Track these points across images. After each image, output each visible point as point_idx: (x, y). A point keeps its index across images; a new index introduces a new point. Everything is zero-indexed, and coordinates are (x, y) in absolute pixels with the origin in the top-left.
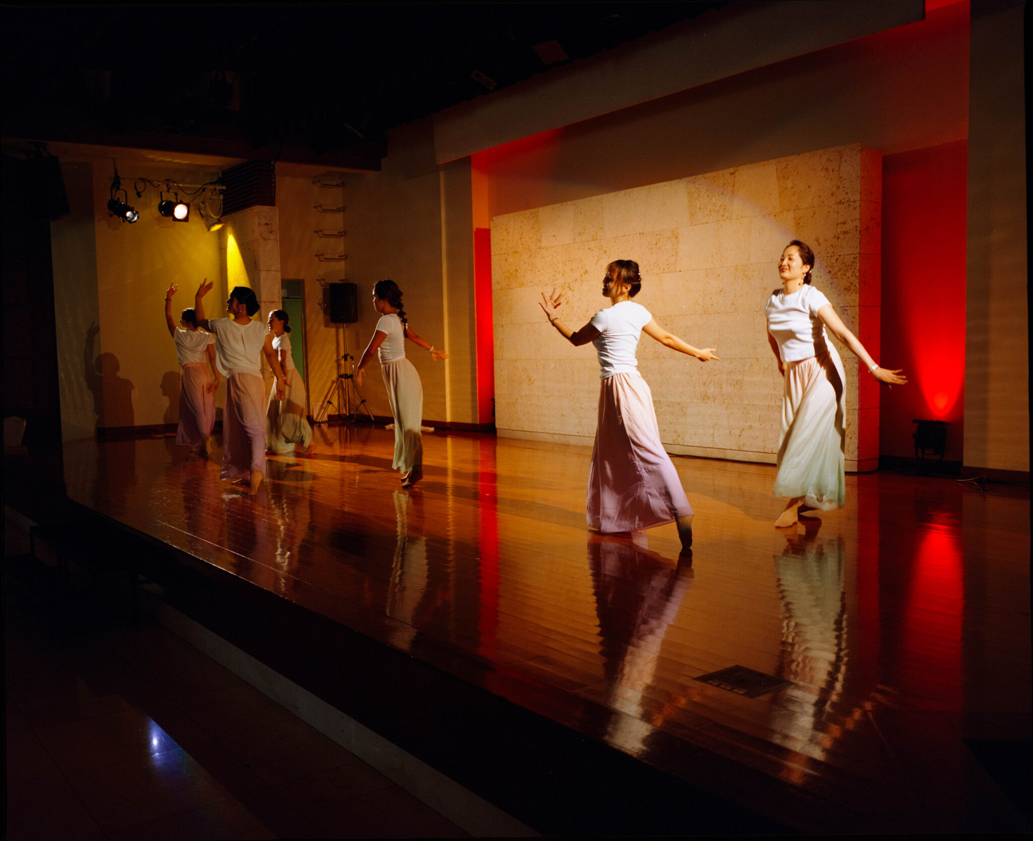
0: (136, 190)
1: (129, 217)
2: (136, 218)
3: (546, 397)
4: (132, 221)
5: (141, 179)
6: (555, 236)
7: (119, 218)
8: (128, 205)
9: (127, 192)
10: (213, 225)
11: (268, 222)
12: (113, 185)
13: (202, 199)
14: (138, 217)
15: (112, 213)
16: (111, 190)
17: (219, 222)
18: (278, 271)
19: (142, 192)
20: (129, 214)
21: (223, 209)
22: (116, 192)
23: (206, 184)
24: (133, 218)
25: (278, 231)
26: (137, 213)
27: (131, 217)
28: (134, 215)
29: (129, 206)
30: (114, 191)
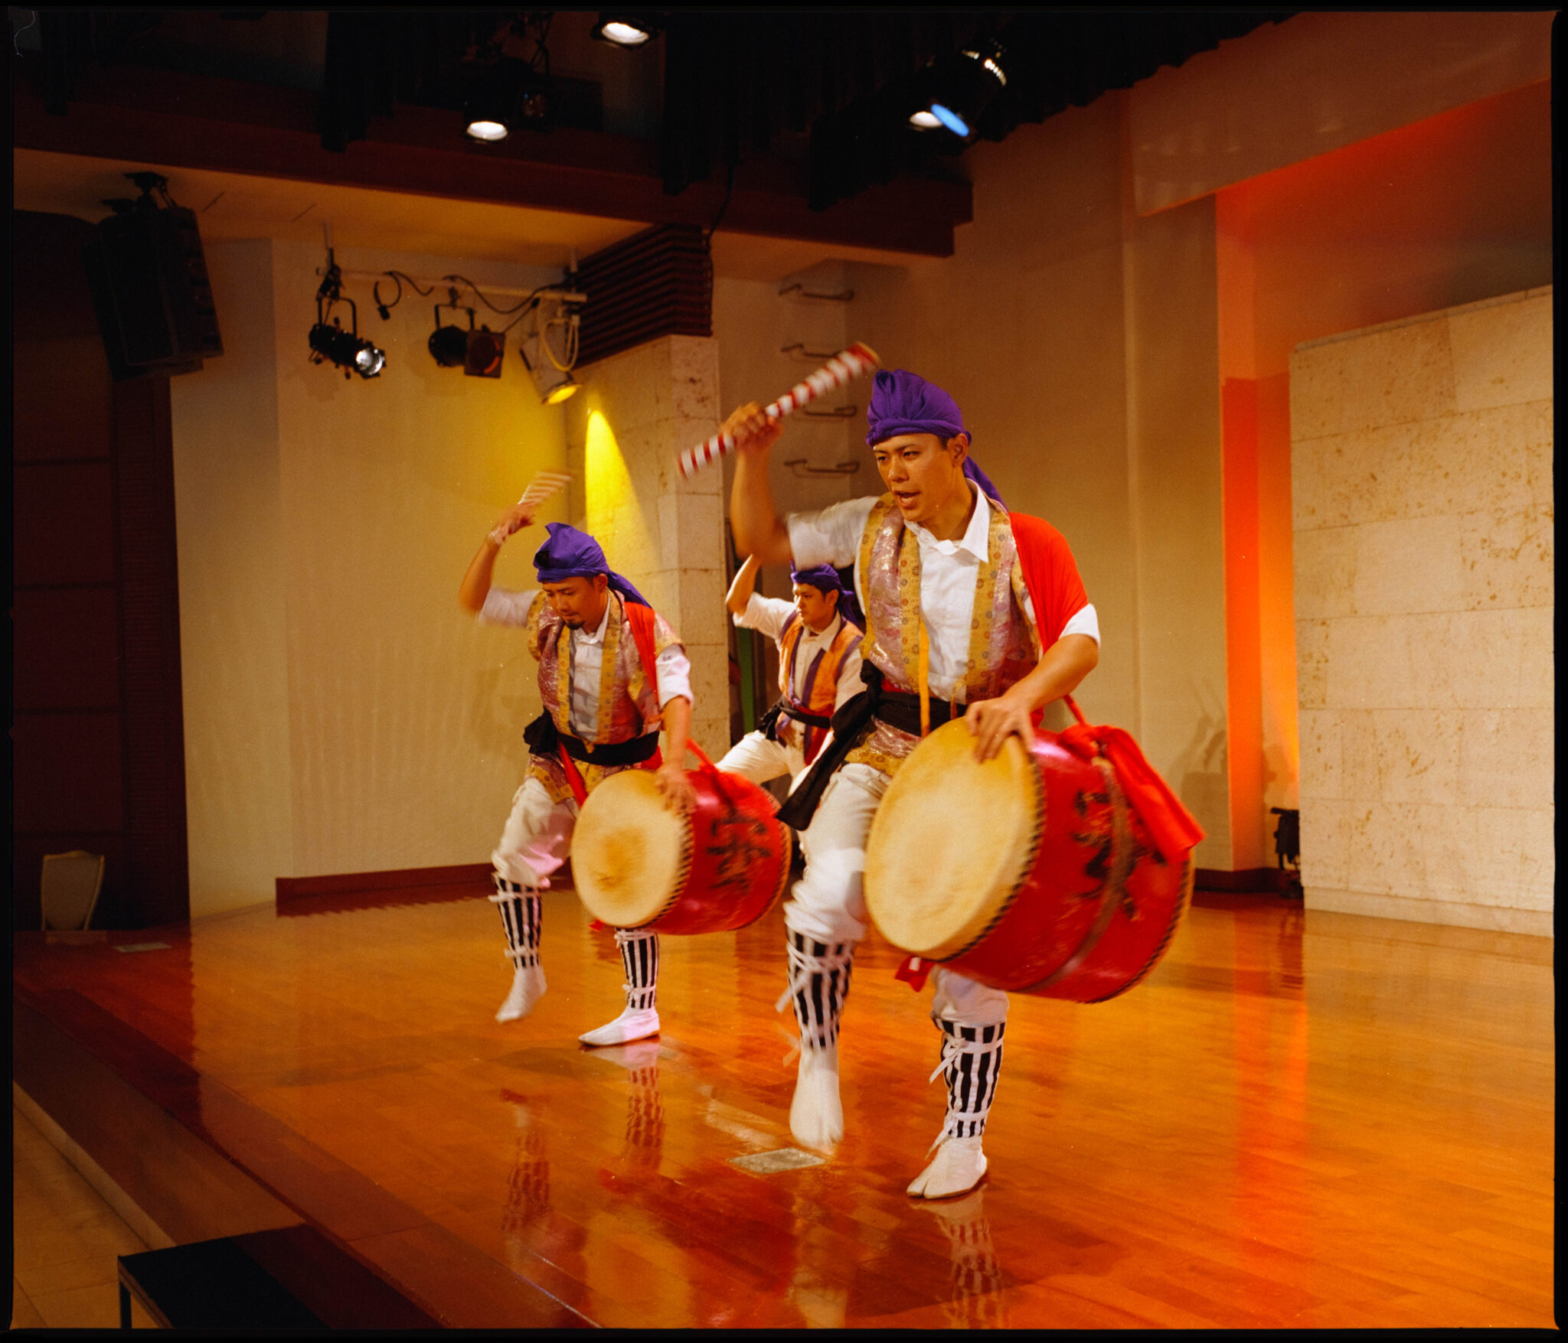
0: (378, 300)
1: (361, 365)
2: (379, 366)
3: (1469, 808)
4: (371, 373)
5: (391, 274)
6: (1502, 381)
7: (337, 367)
8: (359, 336)
9: (358, 306)
10: (558, 386)
11: (696, 377)
12: (324, 289)
13: (527, 328)
14: (384, 365)
15: (321, 356)
16: (319, 300)
17: (569, 380)
18: (718, 495)
19: (394, 304)
20: (362, 357)
21: (580, 350)
22: (330, 304)
23: (543, 289)
24: (372, 366)
25: (718, 399)
26: (382, 353)
27: (368, 364)
28: (374, 358)
29: (361, 339)
30: (325, 301)
